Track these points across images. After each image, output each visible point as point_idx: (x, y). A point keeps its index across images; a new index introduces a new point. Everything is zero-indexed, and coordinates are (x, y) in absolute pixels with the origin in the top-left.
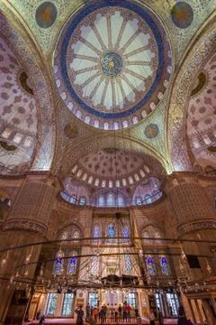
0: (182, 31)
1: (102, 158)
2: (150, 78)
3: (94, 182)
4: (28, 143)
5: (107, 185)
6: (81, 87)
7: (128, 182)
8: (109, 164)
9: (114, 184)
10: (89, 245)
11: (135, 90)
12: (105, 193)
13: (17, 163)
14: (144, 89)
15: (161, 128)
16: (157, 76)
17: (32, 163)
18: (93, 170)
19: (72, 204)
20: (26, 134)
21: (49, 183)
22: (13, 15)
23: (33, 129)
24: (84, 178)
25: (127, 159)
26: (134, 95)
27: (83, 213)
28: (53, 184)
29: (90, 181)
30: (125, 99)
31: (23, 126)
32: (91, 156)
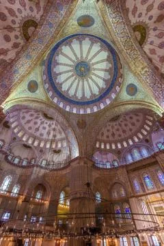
0: (95, 25)
1: (113, 127)
2: (108, 57)
3: (116, 146)
4: (65, 144)
5: (128, 143)
6: (75, 95)
7: (142, 134)
8: (120, 128)
9: (133, 141)
10: (134, 197)
11: (106, 70)
12: (130, 150)
13: (65, 158)
14: (110, 65)
15: (136, 83)
16: (111, 52)
17: (70, 154)
18: (111, 138)
19: (109, 169)
20: (62, 140)
21: (82, 164)
22: (21, 101)
23: (63, 135)
24: (108, 147)
25: (131, 118)
26: (107, 73)
27: (119, 172)
28: (85, 163)
29: (114, 147)
30: (104, 80)
31: (58, 137)
32: (104, 130)
